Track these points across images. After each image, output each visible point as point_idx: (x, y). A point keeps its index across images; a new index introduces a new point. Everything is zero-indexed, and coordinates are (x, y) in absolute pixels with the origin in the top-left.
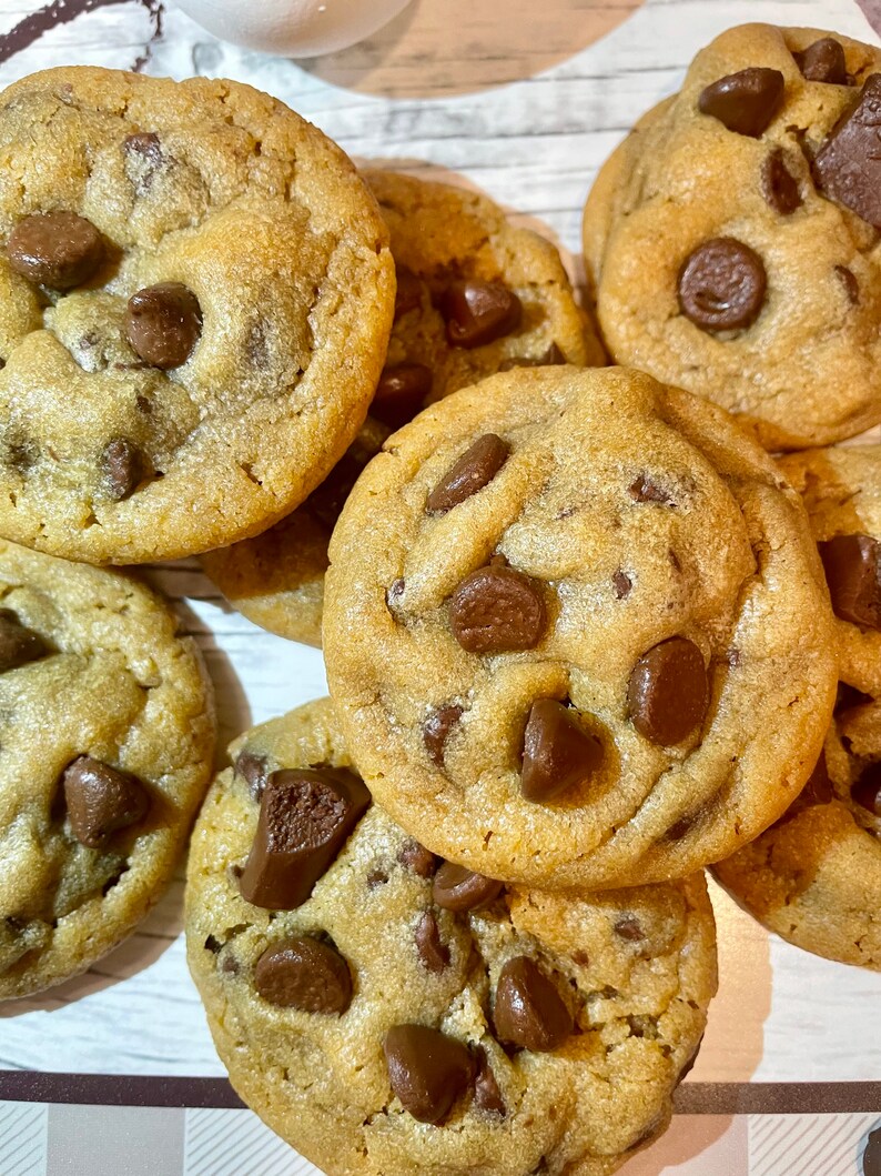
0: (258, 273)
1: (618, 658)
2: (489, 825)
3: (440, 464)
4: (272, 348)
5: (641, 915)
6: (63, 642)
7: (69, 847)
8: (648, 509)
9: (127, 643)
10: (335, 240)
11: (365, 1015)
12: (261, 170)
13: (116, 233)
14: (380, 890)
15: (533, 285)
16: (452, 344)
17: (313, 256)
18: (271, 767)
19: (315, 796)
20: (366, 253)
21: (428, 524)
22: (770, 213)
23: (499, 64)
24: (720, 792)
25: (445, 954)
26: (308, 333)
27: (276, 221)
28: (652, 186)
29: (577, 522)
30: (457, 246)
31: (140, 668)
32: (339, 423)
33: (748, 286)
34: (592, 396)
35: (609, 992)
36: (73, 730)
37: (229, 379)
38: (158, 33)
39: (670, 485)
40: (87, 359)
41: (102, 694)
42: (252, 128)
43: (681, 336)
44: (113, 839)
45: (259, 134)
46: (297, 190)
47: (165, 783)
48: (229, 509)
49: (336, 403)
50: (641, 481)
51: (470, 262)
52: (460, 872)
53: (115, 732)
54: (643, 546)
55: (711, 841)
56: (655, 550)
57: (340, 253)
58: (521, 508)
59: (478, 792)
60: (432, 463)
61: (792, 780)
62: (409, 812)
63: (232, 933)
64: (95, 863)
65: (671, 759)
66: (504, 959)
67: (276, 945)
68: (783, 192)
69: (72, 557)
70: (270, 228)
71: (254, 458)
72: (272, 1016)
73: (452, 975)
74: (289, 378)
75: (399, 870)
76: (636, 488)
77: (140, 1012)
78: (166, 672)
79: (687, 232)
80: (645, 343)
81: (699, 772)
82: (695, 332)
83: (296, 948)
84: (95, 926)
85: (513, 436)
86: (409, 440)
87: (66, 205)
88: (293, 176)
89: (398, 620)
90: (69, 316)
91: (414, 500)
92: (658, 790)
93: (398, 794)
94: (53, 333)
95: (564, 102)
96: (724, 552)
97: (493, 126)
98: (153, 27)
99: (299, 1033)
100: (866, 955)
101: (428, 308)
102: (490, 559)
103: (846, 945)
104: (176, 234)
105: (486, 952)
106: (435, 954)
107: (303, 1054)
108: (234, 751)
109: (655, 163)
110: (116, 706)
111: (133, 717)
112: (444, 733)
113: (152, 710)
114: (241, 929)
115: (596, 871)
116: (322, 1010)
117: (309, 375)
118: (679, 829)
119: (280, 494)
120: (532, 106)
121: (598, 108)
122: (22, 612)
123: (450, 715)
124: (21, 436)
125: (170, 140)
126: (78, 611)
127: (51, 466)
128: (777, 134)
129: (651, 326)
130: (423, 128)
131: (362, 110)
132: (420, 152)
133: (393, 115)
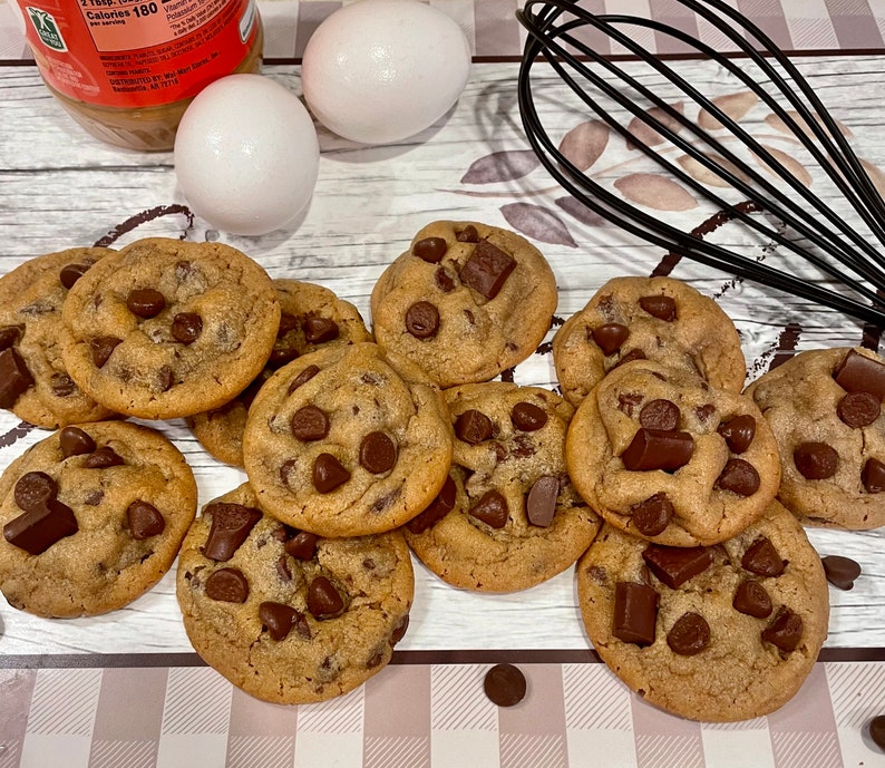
0: (225, 308)
2: (304, 503)
3: (294, 378)
4: (229, 335)
5: (373, 556)
6: (131, 461)
8: (368, 385)
9: (160, 462)
10: (256, 298)
12: (229, 274)
13: (170, 297)
14: (263, 548)
15: (345, 320)
16: (308, 342)
17: (247, 303)
19: (237, 510)
21: (287, 397)
22: (440, 291)
24: (397, 492)
25: (289, 575)
26: (244, 330)
27: (234, 291)
28: (395, 283)
29: (341, 390)
30: (314, 306)
31: (166, 472)
33: (433, 320)
37: (212, 346)
38: (191, 226)
39: (377, 377)
40: (156, 339)
42: (227, 259)
45: (229, 261)
46: (243, 281)
48: (208, 394)
50: (365, 376)
51: (318, 312)
53: (153, 493)
54: (364, 397)
55: (395, 511)
56: (368, 398)
57: (258, 303)
60: (291, 378)
64: (139, 548)
65: (377, 479)
68: (445, 283)
70: (232, 293)
71: (220, 375)
72: (213, 603)
73: (293, 585)
74: (235, 346)
75: (271, 538)
76: (364, 378)
77: (152, 626)
78: (178, 474)
79: (408, 299)
81: (389, 486)
82: (413, 339)
85: (321, 365)
86: (284, 371)
87: (151, 287)
88: (242, 276)
89: (272, 430)
90: (151, 326)
91: (283, 391)
92: (371, 490)
94: (143, 331)
95: (368, 253)
96: (398, 402)
97: (337, 263)
98: (189, 224)
99: (223, 611)
100: (476, 580)
101: (299, 329)
102: (309, 406)
103: (466, 574)
106: (284, 574)
109: (398, 274)
113: (169, 486)
114: (202, 568)
116: (235, 601)
117: (243, 345)
118: (379, 504)
120: (354, 255)
121: (383, 256)
122: (115, 449)
123: (291, 463)
124: (128, 366)
125: (194, 263)
126: (140, 450)
127: (138, 378)
128: (445, 262)
129: (395, 337)
130: (306, 264)
131: (279, 257)
132: (305, 273)
133: (294, 258)
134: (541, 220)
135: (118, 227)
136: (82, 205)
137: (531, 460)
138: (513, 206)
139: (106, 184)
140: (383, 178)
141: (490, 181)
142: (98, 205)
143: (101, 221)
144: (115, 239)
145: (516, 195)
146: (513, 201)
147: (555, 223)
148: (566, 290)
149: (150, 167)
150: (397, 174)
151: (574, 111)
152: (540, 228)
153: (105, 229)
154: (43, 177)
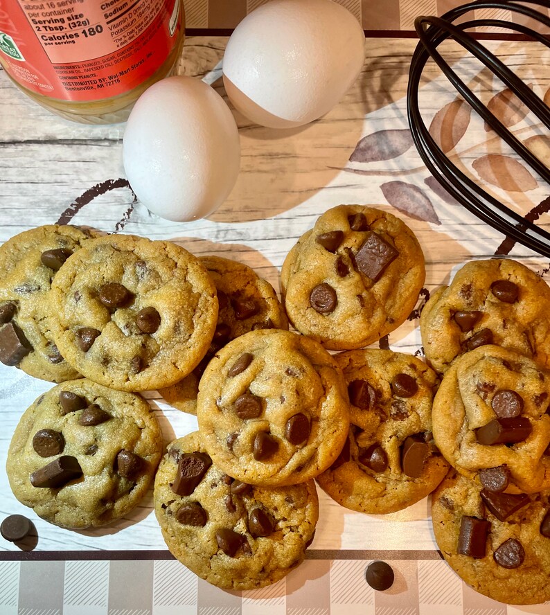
0: (177, 307)
1: (281, 420)
2: (245, 467)
3: (231, 362)
4: (182, 329)
5: (293, 494)
6: (114, 414)
7: (119, 478)
8: (290, 378)
9: (135, 415)
10: (200, 295)
11: (210, 526)
12: (178, 273)
13: (132, 290)
14: (214, 489)
15: (264, 299)
16: (237, 319)
17: (193, 300)
18: (181, 453)
19: (195, 461)
20: (209, 298)
21: (228, 380)
22: (338, 277)
23: (254, 213)
24: (312, 458)
25: (234, 507)
26: (192, 323)
27: (183, 290)
28: (302, 266)
29: (270, 382)
30: (239, 285)
31: (139, 422)
32: (202, 349)
33: (331, 301)
34: (276, 343)
35: (284, 519)
36: (120, 442)
37: (169, 338)
38: (136, 200)
39: (297, 371)
40: (126, 332)
41: (128, 431)
42: (174, 259)
43: (311, 314)
44: (133, 475)
45: (176, 261)
46: (188, 278)
47: (148, 458)
48: (169, 376)
49: (201, 344)
50: (288, 369)
51: (243, 291)
52: (238, 482)
53: (132, 443)
54: (288, 389)
55: (310, 472)
56: (291, 390)
57: (202, 298)
58: (255, 377)
59: (243, 459)
60: (229, 361)
61: (333, 454)
62: (223, 464)
63: (170, 503)
64: (127, 483)
65: (298, 448)
66: (252, 509)
67: (183, 505)
68: (341, 270)
69: (121, 390)
70: (181, 293)
71: (177, 361)
72: (182, 527)
73: (237, 514)
74: (187, 337)
75: (220, 482)
76: (287, 372)
77: (139, 531)
78: (147, 424)
79: (312, 282)
80: (300, 316)
81: (305, 452)
82: (315, 313)
83: (190, 506)
84: (127, 502)
85: (254, 353)
86: (223, 353)
87: (117, 282)
88: (187, 273)
89: (220, 409)
90: (119, 317)
91: (224, 372)
92: (294, 457)
93: (220, 460)
94: (114, 323)
95: (277, 228)
96: (312, 390)
97: (252, 238)
98: (133, 198)
99: (190, 532)
100: (363, 508)
101: (230, 306)
102: (246, 391)
103: (356, 505)
104: (151, 292)
105: (247, 508)
106: (231, 507)
107: (192, 539)
108: (169, 448)
109: (303, 258)
110: (133, 434)
111: (138, 438)
112: (233, 442)
113: (143, 435)
114: (173, 501)
115: (276, 480)
116: (197, 525)
117: (193, 336)
118: (300, 468)
119: (184, 371)
120: (266, 229)
121: (288, 230)
122: (101, 405)
123: (235, 437)
124: (107, 355)
125: (149, 264)
126: (118, 404)
127: (116, 364)
128: (341, 250)
129: (302, 311)
130: (229, 236)
131: (208, 230)
133: (218, 231)
134: (413, 198)
135: (78, 200)
136: (47, 177)
137: (405, 423)
138: (391, 184)
139: (63, 157)
140: (287, 155)
141: (373, 159)
142: (59, 178)
143: (63, 194)
144: (76, 211)
145: (394, 174)
146: (390, 179)
147: (424, 201)
148: (430, 263)
149: (97, 141)
150: (298, 151)
151: (443, 90)
152: (412, 207)
153: (67, 201)
154: (11, 149)
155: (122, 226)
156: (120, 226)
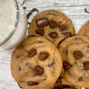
95: (74, 3)
97: (66, 6)
120: (70, 3)
121: (78, 3)
130: (58, 6)
131: (52, 3)
132: (58, 8)
133: (55, 4)
155: (25, 2)
156: (24, 2)
